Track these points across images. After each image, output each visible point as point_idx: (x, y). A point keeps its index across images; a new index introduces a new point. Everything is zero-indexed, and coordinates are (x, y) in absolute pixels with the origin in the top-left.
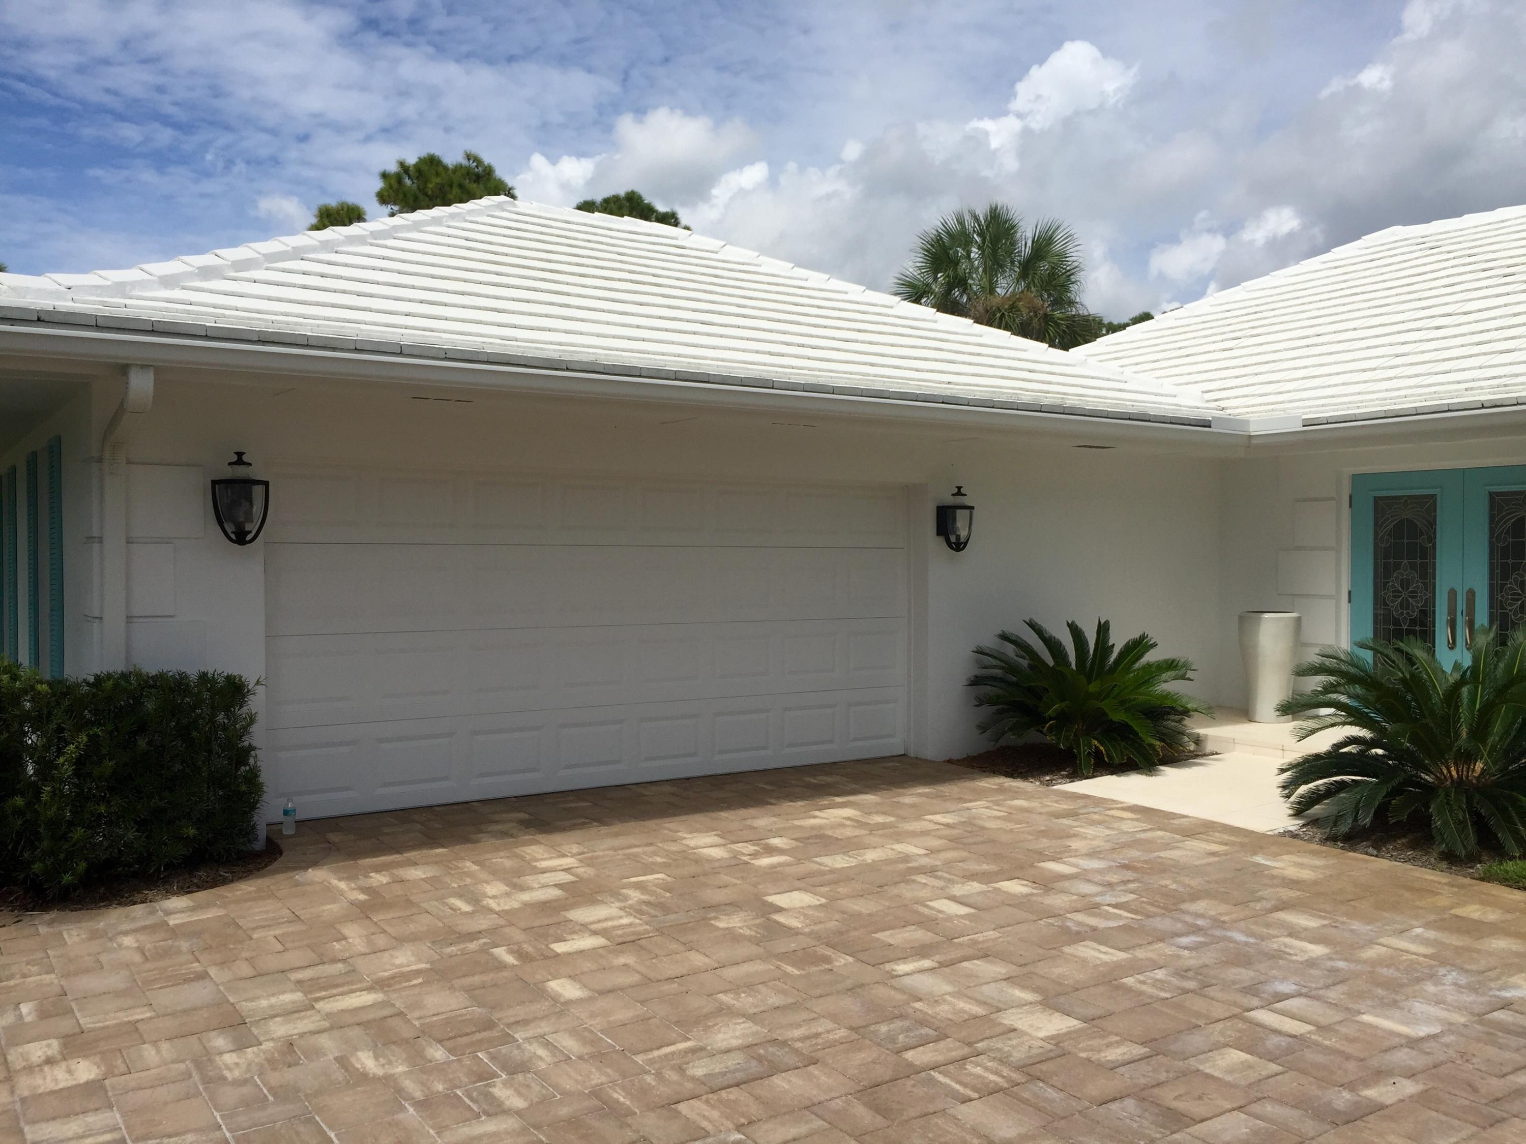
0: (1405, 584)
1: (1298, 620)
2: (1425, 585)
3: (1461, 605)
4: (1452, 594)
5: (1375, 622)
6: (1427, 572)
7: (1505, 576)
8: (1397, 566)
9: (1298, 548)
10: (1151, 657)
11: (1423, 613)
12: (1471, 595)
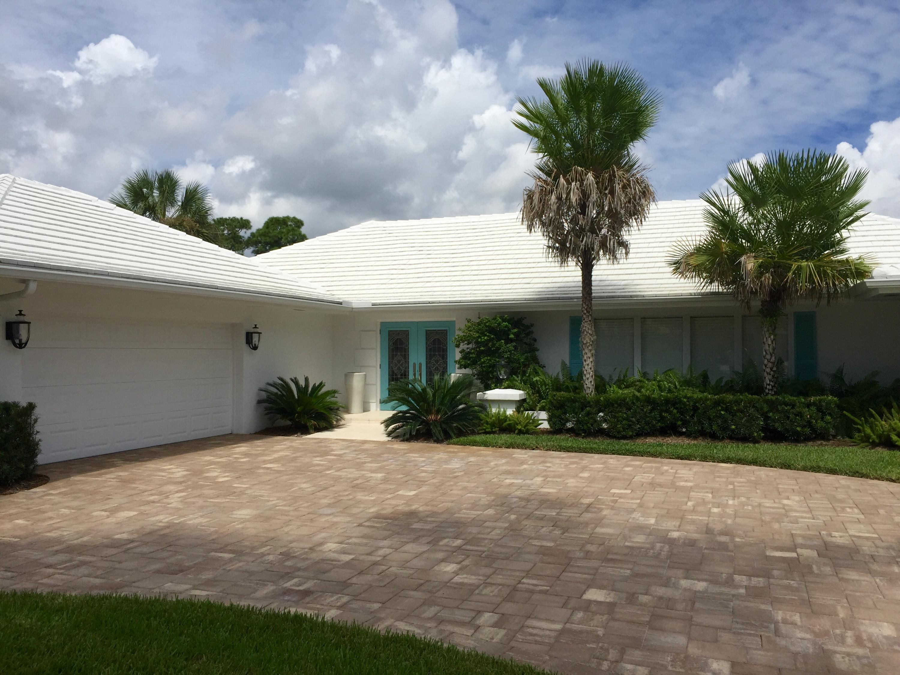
0: (399, 361)
1: (365, 375)
2: (405, 361)
3: (417, 368)
4: (414, 364)
5: (389, 375)
6: (406, 357)
7: (431, 359)
8: (396, 355)
9: (362, 349)
10: (324, 390)
11: (405, 372)
12: (420, 364)
